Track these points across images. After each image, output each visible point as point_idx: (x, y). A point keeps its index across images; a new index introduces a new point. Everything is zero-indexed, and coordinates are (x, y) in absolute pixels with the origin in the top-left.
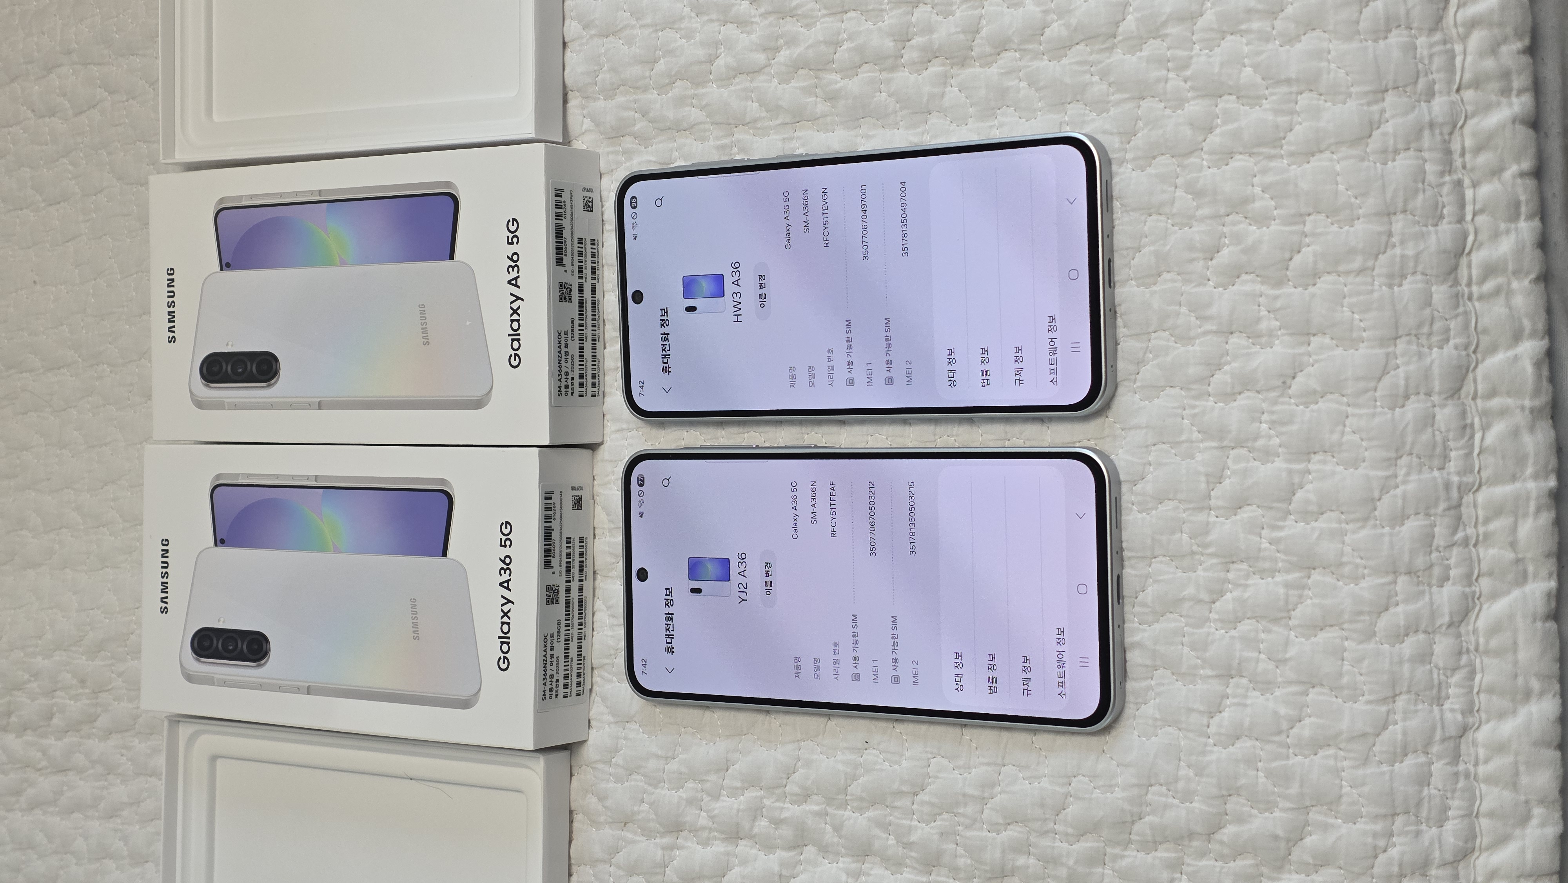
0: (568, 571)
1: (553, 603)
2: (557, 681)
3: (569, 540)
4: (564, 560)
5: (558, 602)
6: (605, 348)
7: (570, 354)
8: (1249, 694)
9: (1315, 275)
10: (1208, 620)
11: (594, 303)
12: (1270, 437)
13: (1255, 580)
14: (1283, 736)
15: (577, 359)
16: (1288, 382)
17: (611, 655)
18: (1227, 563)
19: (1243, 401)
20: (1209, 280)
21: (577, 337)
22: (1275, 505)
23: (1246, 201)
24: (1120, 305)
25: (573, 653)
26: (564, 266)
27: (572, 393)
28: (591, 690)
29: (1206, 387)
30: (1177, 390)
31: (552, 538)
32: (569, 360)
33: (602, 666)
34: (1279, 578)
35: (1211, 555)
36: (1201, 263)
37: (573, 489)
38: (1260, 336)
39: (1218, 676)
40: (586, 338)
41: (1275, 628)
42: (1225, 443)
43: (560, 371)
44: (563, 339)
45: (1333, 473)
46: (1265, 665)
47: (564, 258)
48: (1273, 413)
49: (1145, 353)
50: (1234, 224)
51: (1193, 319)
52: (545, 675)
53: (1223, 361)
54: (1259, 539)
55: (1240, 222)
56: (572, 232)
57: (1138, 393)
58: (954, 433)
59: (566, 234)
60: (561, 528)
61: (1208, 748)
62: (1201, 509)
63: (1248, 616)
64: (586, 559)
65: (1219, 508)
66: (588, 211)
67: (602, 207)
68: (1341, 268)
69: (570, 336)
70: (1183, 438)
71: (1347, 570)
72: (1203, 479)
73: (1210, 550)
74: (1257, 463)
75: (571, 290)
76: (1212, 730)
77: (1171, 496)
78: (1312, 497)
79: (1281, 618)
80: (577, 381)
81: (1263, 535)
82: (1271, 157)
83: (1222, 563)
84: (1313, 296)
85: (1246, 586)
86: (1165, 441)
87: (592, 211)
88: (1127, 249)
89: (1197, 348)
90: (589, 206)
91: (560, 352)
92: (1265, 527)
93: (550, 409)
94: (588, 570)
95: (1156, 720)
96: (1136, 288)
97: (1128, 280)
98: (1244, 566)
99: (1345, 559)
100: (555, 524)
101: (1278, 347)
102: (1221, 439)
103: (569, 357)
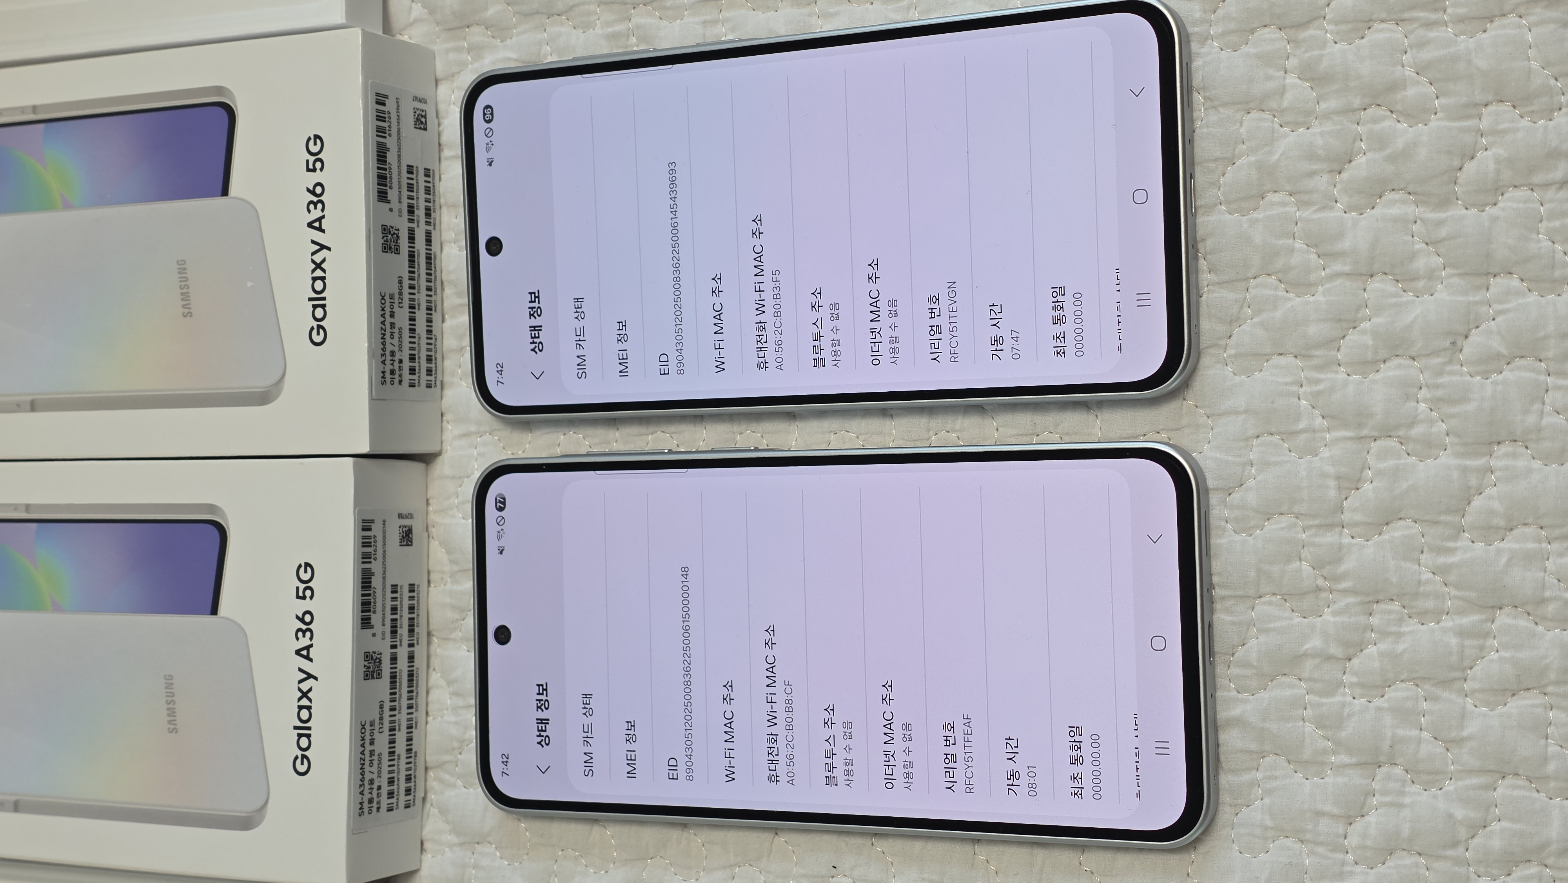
0: (394, 632)
1: (373, 678)
2: (379, 788)
3: (395, 589)
4: (389, 617)
5: (379, 676)
6: (443, 321)
7: (397, 326)
8: (1407, 789)
9: (1498, 190)
10: (1341, 684)
11: (429, 258)
12: (1432, 422)
13: (1411, 626)
14: (1461, 849)
15: (406, 334)
16: (1459, 343)
17: (453, 749)
18: (1369, 602)
19: (1391, 370)
20: (1336, 202)
21: (406, 303)
22: (1443, 518)
23: (1395, 86)
24: (1203, 240)
25: (401, 747)
26: (389, 202)
27: (400, 382)
28: (424, 799)
29: (1334, 353)
30: (1290, 359)
31: (373, 585)
32: (396, 335)
33: (440, 766)
34: (1447, 622)
35: (1345, 592)
36: (1326, 177)
37: (400, 516)
38: (1414, 279)
39: (1359, 765)
40: (419, 305)
41: (1445, 695)
42: (1365, 432)
43: (384, 349)
44: (388, 305)
45: (1529, 471)
46: (1429, 748)
47: (389, 191)
48: (1438, 386)
49: (1241, 308)
50: (1375, 120)
51: (1314, 257)
52: (362, 780)
53: (1360, 315)
54: (1417, 567)
55: (1384, 118)
56: (399, 156)
57: (1230, 365)
58: (958, 427)
59: (391, 157)
60: (384, 571)
61: (1347, 868)
62: (1329, 526)
63: (1403, 677)
64: (418, 615)
65: (1356, 524)
66: (420, 128)
67: (439, 125)
68: (1538, 178)
69: (397, 300)
70: (1301, 426)
71: (1551, 608)
72: (1332, 483)
73: (1344, 585)
74: (1413, 459)
75: (398, 237)
76: (1353, 841)
77: (1284, 509)
78: (1496, 505)
79: (1455, 679)
80: (407, 364)
81: (1422, 561)
82: (1430, 25)
83: (1364, 603)
84: (1494, 219)
85: (1399, 635)
86: (1273, 430)
87: (425, 129)
88: (1216, 160)
89: (1320, 298)
90: (422, 123)
91: (383, 323)
92: (1425, 550)
93: (370, 403)
94: (421, 630)
95: (1266, 828)
96: (1228, 216)
97: (1215, 205)
98: (1396, 606)
99: (1548, 594)
100: (376, 566)
101: (1442, 294)
102: (1360, 426)
103: (396, 330)
